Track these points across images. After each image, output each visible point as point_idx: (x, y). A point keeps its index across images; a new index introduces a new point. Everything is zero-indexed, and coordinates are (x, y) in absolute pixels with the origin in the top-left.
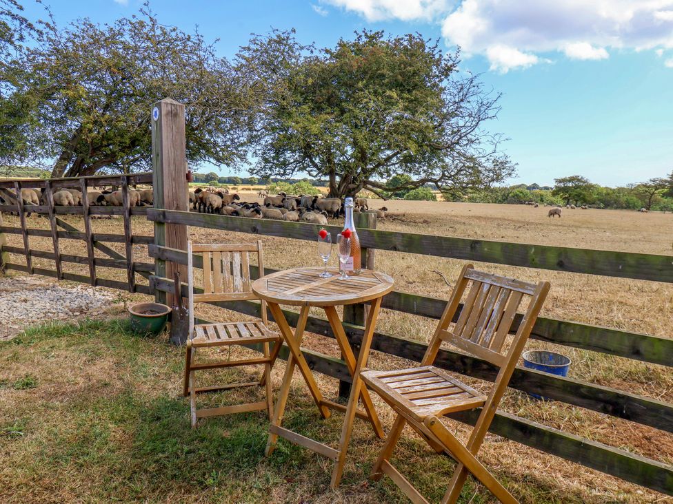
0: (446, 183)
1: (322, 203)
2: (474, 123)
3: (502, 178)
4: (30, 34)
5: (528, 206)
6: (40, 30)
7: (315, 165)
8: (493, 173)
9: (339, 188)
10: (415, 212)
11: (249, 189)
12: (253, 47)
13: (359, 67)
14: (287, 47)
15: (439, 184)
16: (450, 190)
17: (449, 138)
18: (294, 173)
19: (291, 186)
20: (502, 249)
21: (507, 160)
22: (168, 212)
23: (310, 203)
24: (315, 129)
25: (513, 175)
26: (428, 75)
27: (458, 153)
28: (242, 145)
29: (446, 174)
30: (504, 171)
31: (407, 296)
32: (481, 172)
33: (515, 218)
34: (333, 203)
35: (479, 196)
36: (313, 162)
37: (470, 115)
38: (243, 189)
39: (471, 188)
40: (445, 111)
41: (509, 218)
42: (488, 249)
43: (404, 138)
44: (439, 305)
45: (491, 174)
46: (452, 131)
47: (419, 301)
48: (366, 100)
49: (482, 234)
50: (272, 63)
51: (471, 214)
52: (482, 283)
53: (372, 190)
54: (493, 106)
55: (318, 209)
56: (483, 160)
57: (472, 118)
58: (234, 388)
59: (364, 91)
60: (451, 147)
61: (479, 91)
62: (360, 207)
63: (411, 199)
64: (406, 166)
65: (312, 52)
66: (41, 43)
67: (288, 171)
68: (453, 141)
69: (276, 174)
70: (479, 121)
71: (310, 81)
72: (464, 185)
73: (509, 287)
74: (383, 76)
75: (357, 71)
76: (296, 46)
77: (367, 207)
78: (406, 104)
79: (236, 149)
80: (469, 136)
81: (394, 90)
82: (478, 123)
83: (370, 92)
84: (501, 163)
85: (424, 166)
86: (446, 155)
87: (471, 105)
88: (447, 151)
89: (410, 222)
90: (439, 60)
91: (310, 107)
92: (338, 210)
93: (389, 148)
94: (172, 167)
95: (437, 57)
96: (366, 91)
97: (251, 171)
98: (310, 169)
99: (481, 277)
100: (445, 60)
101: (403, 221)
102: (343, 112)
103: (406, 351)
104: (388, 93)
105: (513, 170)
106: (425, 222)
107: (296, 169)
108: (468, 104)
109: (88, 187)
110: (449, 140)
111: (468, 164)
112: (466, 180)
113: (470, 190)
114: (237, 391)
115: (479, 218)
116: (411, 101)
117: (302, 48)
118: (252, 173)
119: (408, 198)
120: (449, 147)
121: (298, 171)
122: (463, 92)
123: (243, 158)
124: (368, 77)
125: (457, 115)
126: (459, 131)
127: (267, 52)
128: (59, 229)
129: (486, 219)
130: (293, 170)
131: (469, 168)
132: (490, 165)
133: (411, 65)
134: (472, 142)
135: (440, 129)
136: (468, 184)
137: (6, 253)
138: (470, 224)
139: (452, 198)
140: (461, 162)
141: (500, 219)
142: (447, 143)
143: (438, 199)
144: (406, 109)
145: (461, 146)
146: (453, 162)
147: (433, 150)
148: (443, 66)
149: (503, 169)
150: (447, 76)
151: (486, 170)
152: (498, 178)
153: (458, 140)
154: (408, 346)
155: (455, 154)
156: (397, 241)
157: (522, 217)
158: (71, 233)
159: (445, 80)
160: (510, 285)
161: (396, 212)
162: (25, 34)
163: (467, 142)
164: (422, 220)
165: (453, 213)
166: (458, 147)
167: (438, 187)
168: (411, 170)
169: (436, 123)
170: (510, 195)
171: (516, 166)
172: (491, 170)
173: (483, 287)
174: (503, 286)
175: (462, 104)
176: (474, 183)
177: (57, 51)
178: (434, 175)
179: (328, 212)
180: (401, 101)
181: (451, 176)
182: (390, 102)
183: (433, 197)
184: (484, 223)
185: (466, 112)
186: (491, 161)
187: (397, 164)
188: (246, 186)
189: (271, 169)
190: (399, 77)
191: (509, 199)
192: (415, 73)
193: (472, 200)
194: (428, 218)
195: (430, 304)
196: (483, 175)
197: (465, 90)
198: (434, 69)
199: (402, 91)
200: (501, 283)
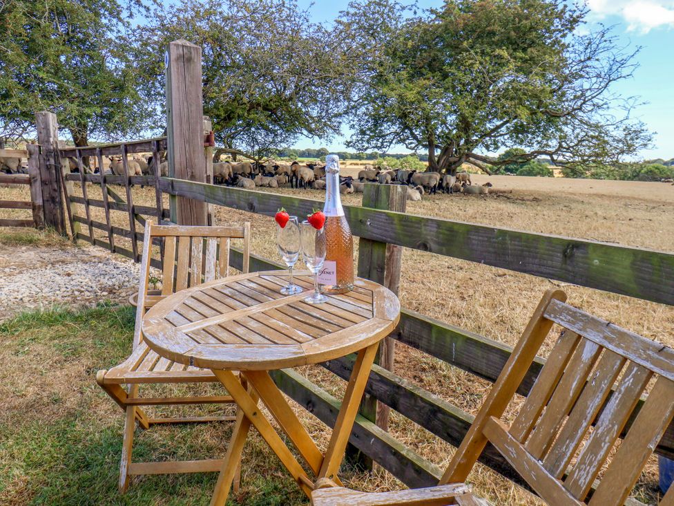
0: (564, 156)
1: (419, 177)
2: (603, 84)
3: (634, 150)
4: (139, 12)
5: (664, 183)
6: (147, 6)
7: (415, 137)
8: (623, 143)
9: (438, 162)
10: (524, 189)
11: (357, 164)
12: (352, 11)
13: (466, 25)
14: (388, 8)
15: (555, 157)
16: (567, 163)
17: (570, 104)
18: (392, 145)
19: (398, 161)
20: (633, 264)
21: (643, 128)
22: (177, 182)
23: (405, 178)
24: (411, 96)
25: (650, 146)
26: (548, 30)
27: (581, 121)
28: (336, 116)
29: (564, 145)
30: (638, 141)
31: (442, 332)
32: (608, 143)
33: (647, 197)
34: (430, 177)
35: (603, 171)
36: (412, 134)
37: (598, 76)
38: (351, 164)
39: (594, 161)
40: (567, 72)
41: (640, 197)
42: (600, 261)
43: (513, 103)
44: (496, 358)
45: (621, 145)
46: (575, 96)
47: (460, 343)
48: (471, 61)
49: (605, 215)
50: (371, 27)
51: (592, 191)
52: (580, 337)
53: (475, 164)
54: (629, 63)
55: (413, 183)
56: (611, 128)
57: (601, 79)
58: (211, 422)
59: (469, 51)
60: (571, 114)
61: (612, 45)
62: (462, 182)
63: (524, 175)
64: (517, 137)
65: (415, 13)
66: (150, 19)
67: (385, 144)
68: (575, 107)
69: (374, 147)
70: (610, 81)
71: (410, 43)
72: (586, 158)
73: (648, 365)
74: (493, 33)
75: (463, 30)
76: (398, 7)
77: (470, 182)
78: (519, 64)
79: (330, 120)
80: (595, 100)
81: (504, 48)
82: (607, 84)
83: (476, 53)
84: (635, 131)
85: (538, 136)
86: (566, 124)
87: (601, 63)
88: (567, 119)
89: (516, 200)
90: (563, 11)
91: (408, 73)
92: (435, 186)
93: (495, 116)
94: (185, 127)
95: (560, 7)
96: (472, 52)
97: (348, 144)
98: (410, 141)
99: (580, 325)
100: (570, 11)
101: (509, 198)
102: (445, 76)
103: (436, 422)
104: (498, 51)
105: (650, 140)
106: (535, 200)
107: (394, 142)
108: (597, 62)
109: (128, 154)
110: (571, 106)
111: (591, 133)
112: (588, 152)
113: (592, 164)
114: (215, 427)
115: (602, 196)
116: (525, 61)
117: (403, 8)
118: (348, 146)
119: (522, 174)
120: (568, 114)
121: (396, 143)
122: (591, 49)
123: (336, 130)
124: (475, 35)
125: (581, 77)
126: (582, 95)
127: (365, 15)
128: (111, 199)
129: (610, 197)
130: (391, 143)
131: (593, 137)
132: (619, 134)
133: (527, 19)
134: (599, 107)
135: (559, 93)
136: (590, 156)
137: (77, 223)
138: (589, 203)
139: (572, 174)
140: (582, 130)
141: (628, 198)
142: (567, 109)
143: (556, 175)
144: (519, 70)
145: (584, 113)
146: (573, 131)
147: (549, 119)
148: (568, 17)
149: (637, 139)
150: (571, 29)
151: (614, 140)
152: (630, 149)
153: (581, 105)
154: (440, 415)
155: (577, 122)
156: (429, 234)
157: (656, 196)
158: (119, 205)
159: (569, 36)
160: (648, 358)
161: (502, 188)
162: (134, 10)
163: (592, 107)
164: (531, 198)
165: (570, 190)
166: (580, 113)
167: (554, 162)
168: (522, 141)
169: (554, 87)
170: (643, 171)
171: (653, 136)
172: (621, 141)
173: (583, 346)
174: (631, 356)
175: (589, 63)
176: (597, 155)
177: (163, 27)
178: (550, 146)
179: (425, 187)
180: (512, 60)
181: (570, 147)
182: (500, 63)
183: (549, 173)
184: (607, 202)
185: (593, 72)
186: (621, 129)
187: (506, 134)
188: (355, 161)
189: (368, 142)
190: (513, 33)
191: (641, 175)
192: (532, 29)
193: (595, 176)
194: (540, 195)
195: (479, 352)
196: (611, 146)
197: (594, 46)
198: (557, 22)
199: (515, 50)
200: (627, 348)
